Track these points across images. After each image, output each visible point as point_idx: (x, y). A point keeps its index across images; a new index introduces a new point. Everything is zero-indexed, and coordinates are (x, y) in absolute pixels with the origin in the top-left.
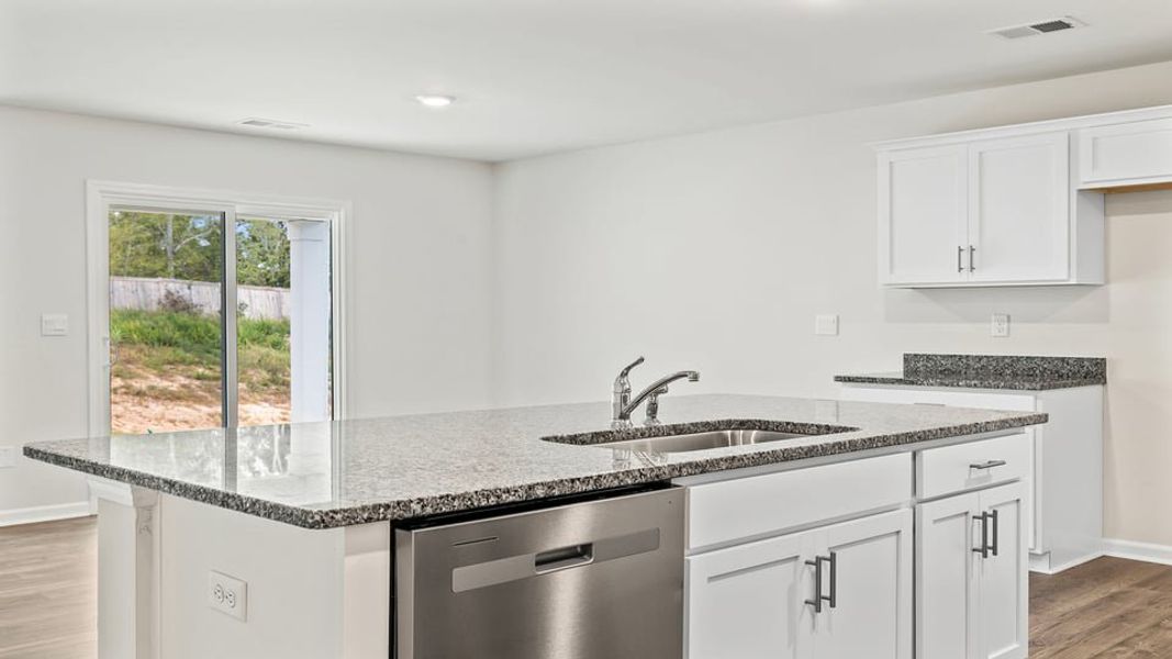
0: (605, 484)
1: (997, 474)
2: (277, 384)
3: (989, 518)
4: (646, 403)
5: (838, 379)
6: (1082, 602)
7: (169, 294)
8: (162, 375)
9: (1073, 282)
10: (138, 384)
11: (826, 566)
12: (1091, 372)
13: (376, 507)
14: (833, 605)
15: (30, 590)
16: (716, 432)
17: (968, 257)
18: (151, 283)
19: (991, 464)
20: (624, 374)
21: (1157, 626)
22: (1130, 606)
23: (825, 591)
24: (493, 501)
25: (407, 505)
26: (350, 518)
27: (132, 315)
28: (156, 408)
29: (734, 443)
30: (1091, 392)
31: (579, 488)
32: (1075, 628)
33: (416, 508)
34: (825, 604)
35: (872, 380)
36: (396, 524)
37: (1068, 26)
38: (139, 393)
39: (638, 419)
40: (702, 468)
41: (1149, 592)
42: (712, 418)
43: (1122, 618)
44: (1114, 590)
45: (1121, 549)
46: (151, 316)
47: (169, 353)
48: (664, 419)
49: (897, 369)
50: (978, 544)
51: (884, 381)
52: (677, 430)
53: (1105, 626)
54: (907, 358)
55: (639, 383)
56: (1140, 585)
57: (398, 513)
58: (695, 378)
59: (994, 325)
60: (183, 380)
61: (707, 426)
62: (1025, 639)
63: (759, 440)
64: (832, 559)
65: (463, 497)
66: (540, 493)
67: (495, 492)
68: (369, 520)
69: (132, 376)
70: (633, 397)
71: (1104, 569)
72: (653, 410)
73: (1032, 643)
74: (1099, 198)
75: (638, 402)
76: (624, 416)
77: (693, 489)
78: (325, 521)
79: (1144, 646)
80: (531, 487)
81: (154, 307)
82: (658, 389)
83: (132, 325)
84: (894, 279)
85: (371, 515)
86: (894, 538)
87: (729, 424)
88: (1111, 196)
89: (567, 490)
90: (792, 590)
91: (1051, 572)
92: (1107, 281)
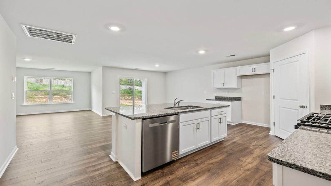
0: (169, 114)
1: (222, 113)
2: (140, 99)
3: (221, 119)
4: (178, 103)
5: (207, 100)
6: (237, 129)
7: (129, 87)
8: (129, 97)
9: (237, 87)
10: (126, 98)
11: (198, 124)
12: (239, 99)
13: (140, 117)
14: (199, 129)
15: (109, 123)
16: (186, 107)
17: (223, 84)
18: (127, 86)
19: (222, 112)
20: (175, 100)
21: (246, 132)
22: (243, 130)
23: (198, 127)
24: (154, 116)
25: (143, 117)
26: (136, 118)
27: (125, 90)
28: (128, 101)
29: (189, 109)
30: (239, 102)
31: (165, 115)
32: (235, 132)
33: (145, 117)
34: (198, 129)
35: (210, 100)
36: (142, 119)
37: (234, 56)
38: (126, 99)
39: (177, 105)
40: (181, 112)
41: (246, 128)
42: (186, 105)
43: (242, 131)
44: (242, 127)
45: (243, 122)
46: (127, 90)
47: (129, 94)
48: (180, 105)
49: (214, 98)
50: (220, 122)
51: (212, 100)
52: (182, 107)
53: (239, 132)
54: (216, 97)
55: (177, 101)
56: (246, 127)
57: (142, 118)
58: (183, 101)
59: (227, 93)
60: (131, 98)
61: (186, 106)
62: (227, 134)
63: (192, 108)
64: (199, 124)
65: (150, 116)
66: (160, 115)
67: (154, 115)
68: (139, 119)
69: (125, 97)
70: (176, 102)
71: (241, 124)
72: (179, 104)
73: (228, 134)
74: (240, 77)
75: (176, 103)
76: (175, 105)
77: (180, 115)
78: (133, 119)
79: (244, 135)
80: (159, 115)
81: (128, 89)
82: (179, 102)
83: (125, 91)
84: (214, 87)
85: (139, 118)
86: (208, 121)
87: (188, 106)
88: (242, 77)
89: (164, 115)
90: (194, 127)
91: (233, 125)
92: (242, 87)
